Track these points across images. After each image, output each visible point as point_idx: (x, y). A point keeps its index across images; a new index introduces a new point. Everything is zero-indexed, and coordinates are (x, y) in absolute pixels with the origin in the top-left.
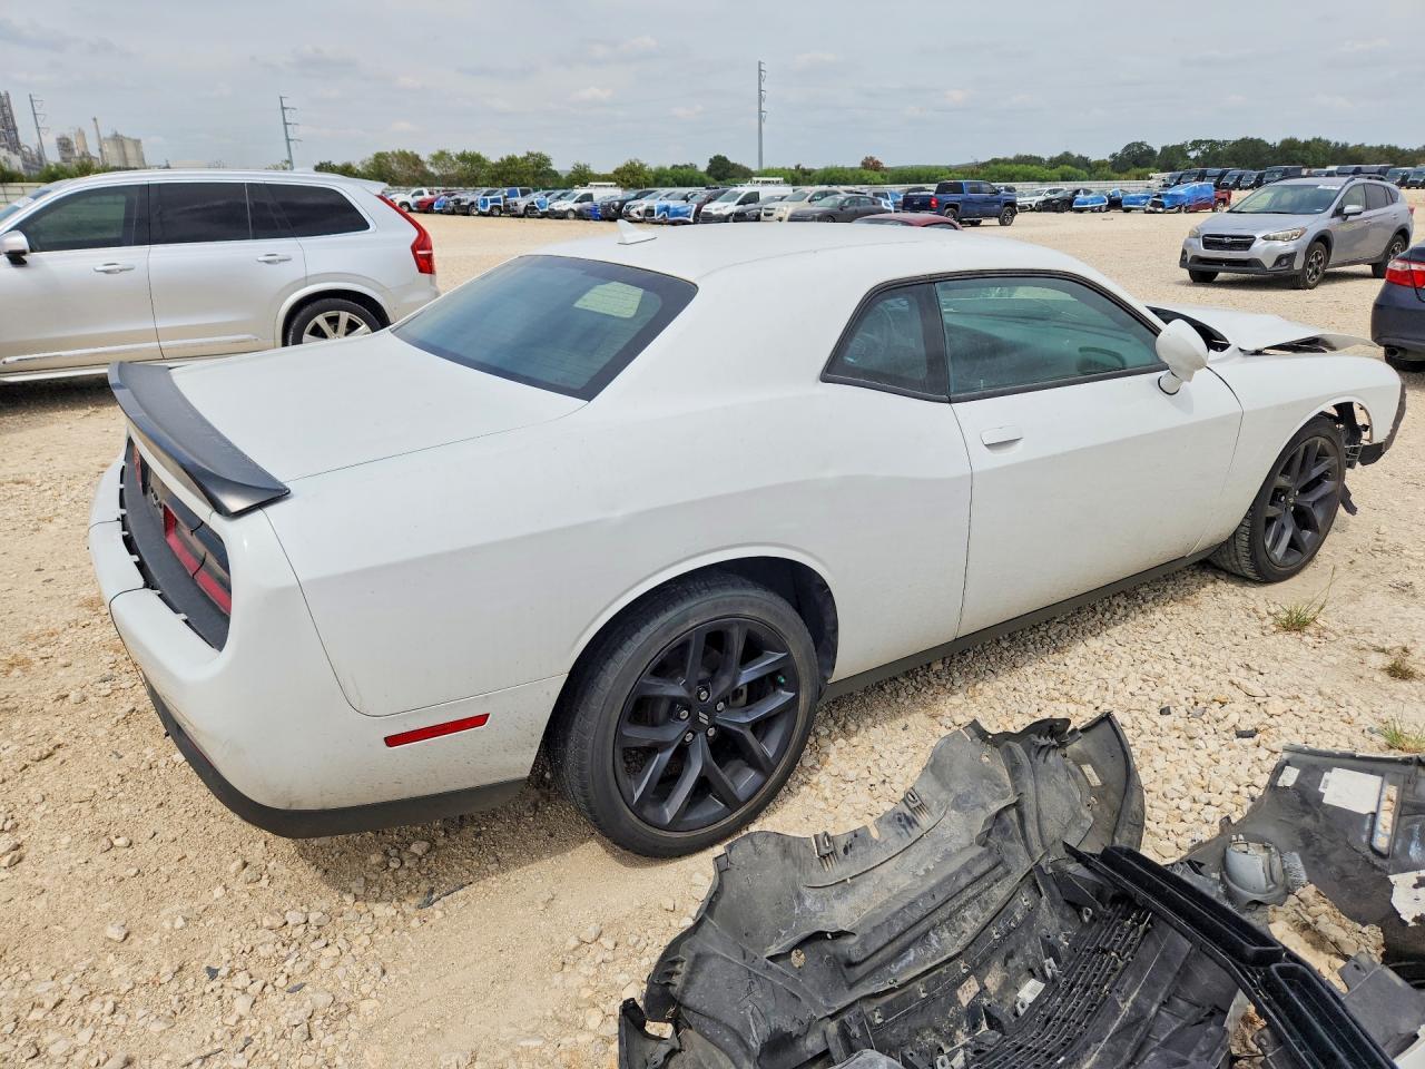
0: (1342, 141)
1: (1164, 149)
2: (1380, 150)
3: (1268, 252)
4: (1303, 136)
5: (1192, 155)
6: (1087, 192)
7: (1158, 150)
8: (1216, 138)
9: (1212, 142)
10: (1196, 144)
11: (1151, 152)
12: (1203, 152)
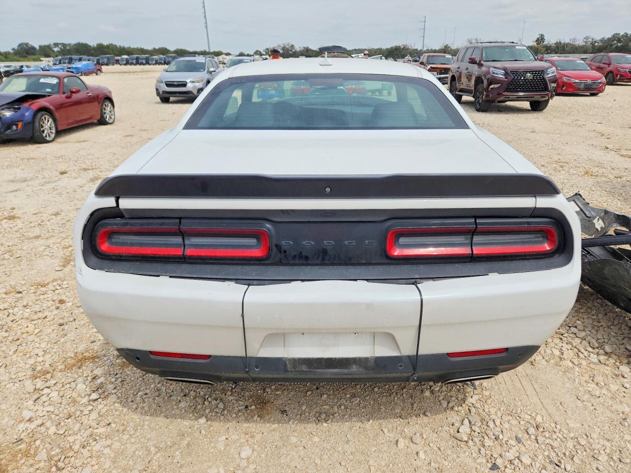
0: (122, 45)
1: (40, 47)
2: (137, 49)
3: (194, 87)
4: (105, 43)
5: (56, 49)
6: (28, 67)
7: (38, 48)
8: (64, 42)
9: (64, 45)
10: (56, 45)
11: (34, 48)
12: (61, 49)
